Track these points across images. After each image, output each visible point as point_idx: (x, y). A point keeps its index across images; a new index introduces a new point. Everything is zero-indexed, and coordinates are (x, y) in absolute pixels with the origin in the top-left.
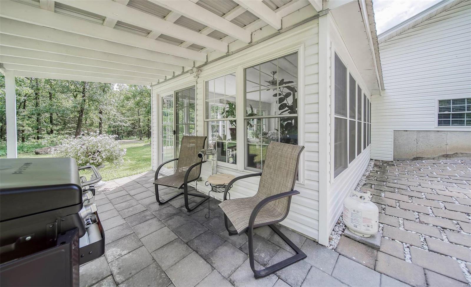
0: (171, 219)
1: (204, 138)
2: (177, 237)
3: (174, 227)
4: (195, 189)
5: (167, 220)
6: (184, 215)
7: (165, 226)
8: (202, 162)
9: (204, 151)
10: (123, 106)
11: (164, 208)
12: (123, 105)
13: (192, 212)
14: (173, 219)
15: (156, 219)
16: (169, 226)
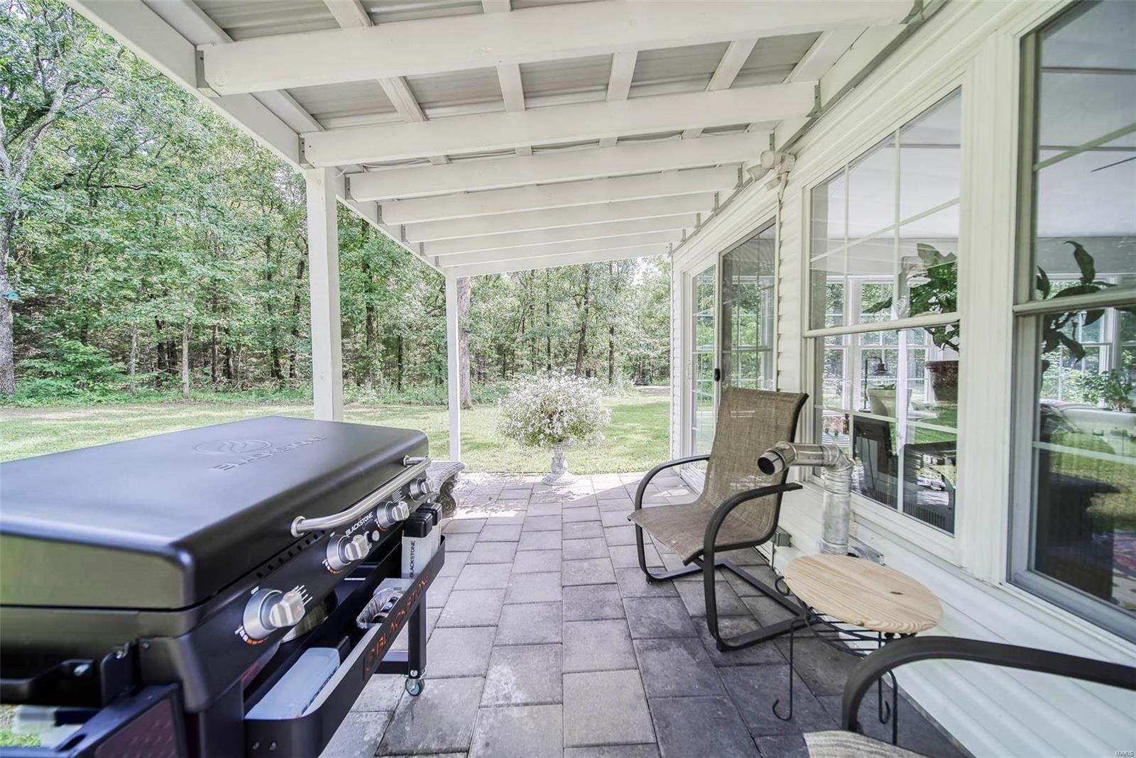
0: (659, 648)
1: (796, 401)
2: (652, 739)
3: (658, 685)
4: (768, 565)
5: (647, 649)
6: (702, 654)
7: (636, 669)
8: (783, 487)
9: (782, 450)
10: (650, 316)
11: (654, 597)
12: (651, 313)
13: (731, 657)
14: (666, 653)
15: (621, 625)
16: (645, 673)
